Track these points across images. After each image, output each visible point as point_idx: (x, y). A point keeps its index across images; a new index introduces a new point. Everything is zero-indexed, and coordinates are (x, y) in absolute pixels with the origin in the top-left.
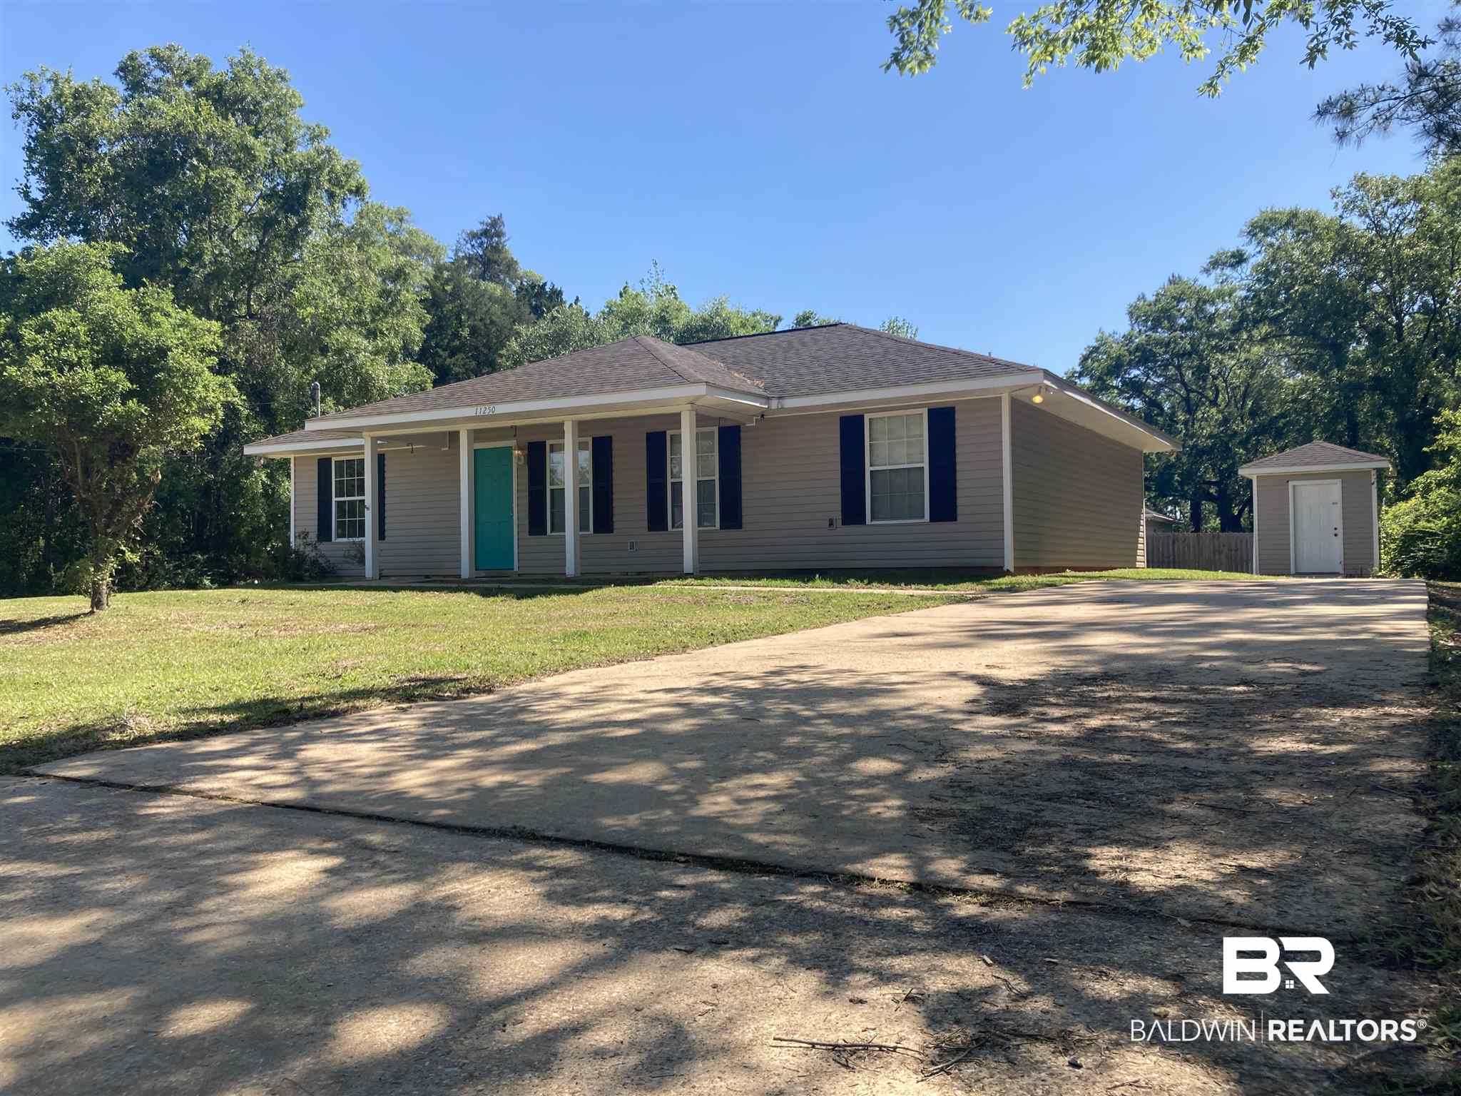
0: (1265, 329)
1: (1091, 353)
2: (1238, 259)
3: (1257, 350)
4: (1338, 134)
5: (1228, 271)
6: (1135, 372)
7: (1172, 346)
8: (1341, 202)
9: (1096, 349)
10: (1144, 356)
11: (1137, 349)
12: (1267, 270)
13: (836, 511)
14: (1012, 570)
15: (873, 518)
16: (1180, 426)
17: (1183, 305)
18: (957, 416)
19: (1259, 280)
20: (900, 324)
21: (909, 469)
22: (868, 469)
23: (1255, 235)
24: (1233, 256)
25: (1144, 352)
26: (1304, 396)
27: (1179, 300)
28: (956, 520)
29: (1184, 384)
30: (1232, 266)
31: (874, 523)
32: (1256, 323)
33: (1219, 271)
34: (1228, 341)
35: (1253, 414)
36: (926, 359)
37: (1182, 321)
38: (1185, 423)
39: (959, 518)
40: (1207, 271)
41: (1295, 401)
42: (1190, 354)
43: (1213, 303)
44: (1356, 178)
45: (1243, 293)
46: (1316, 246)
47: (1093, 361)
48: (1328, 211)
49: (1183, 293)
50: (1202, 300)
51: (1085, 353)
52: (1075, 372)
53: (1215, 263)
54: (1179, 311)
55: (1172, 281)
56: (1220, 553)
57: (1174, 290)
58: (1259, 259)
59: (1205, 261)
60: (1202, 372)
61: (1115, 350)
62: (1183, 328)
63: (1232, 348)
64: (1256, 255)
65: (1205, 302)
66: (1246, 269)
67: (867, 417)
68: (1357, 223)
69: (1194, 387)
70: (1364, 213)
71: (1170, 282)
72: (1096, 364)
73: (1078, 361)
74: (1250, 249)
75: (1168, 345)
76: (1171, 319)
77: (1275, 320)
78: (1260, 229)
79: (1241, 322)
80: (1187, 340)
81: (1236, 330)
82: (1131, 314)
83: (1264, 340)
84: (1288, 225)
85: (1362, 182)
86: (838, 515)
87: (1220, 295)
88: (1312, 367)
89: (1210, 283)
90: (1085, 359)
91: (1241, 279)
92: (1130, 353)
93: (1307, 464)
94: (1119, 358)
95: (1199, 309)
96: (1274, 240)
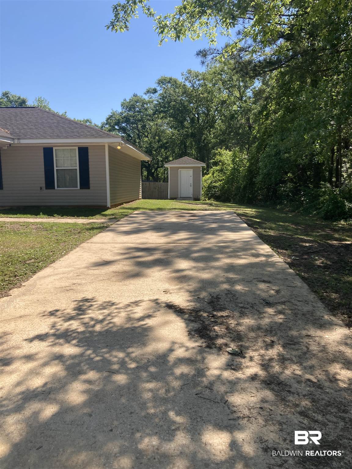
0: (162, 115)
1: (110, 117)
2: (155, 91)
3: (160, 121)
4: (202, 62)
5: (152, 95)
6: (123, 125)
7: (135, 117)
8: (185, 77)
9: (112, 116)
10: (127, 120)
11: (124, 117)
12: (164, 96)
13: (43, 184)
14: (110, 207)
15: (58, 187)
16: (137, 144)
17: (138, 104)
18: (89, 151)
19: (160, 99)
20: (43, 99)
21: (71, 169)
22: (55, 168)
23: (160, 84)
24: (153, 90)
25: (127, 118)
26: (173, 137)
27: (137, 102)
28: (89, 189)
29: (138, 130)
30: (153, 93)
31: (58, 189)
32: (160, 112)
33: (149, 94)
34: (152, 118)
35: (159, 142)
36: (76, 128)
37: (137, 109)
38: (139, 143)
39: (91, 188)
40: (145, 94)
41: (171, 138)
42: (140, 120)
43: (147, 104)
44: (188, 71)
45: (156, 102)
46: (177, 90)
47: (111, 120)
48: (180, 80)
49: (138, 100)
50: (144, 103)
51: (108, 117)
52: (105, 123)
53: (148, 92)
54: (137, 106)
55: (135, 95)
56: (156, 189)
57: (135, 99)
58: (161, 92)
59: (145, 91)
60: (144, 127)
61: (118, 117)
62: (138, 112)
63: (153, 120)
64: (160, 91)
65: (145, 104)
66: (157, 94)
67: (54, 149)
68: (188, 85)
69: (141, 131)
70: (190, 82)
71: (134, 96)
72: (111, 121)
73: (105, 120)
74: (158, 88)
75: (134, 117)
76: (134, 108)
77: (165, 112)
78: (161, 82)
79: (155, 112)
80: (140, 116)
81: (154, 114)
82: (122, 105)
83: (162, 118)
84: (169, 82)
85: (190, 72)
86: (44, 185)
87: (149, 102)
88: (175, 128)
89: (146, 98)
90: (108, 119)
91: (156, 97)
92: (122, 118)
93: (184, 164)
94: (119, 120)
95: (143, 106)
96: (165, 86)
